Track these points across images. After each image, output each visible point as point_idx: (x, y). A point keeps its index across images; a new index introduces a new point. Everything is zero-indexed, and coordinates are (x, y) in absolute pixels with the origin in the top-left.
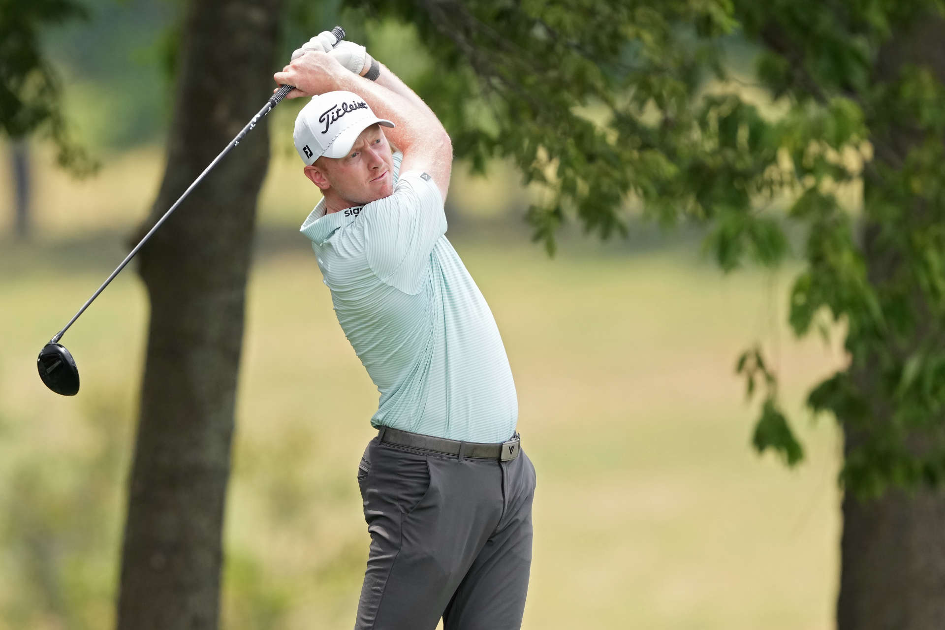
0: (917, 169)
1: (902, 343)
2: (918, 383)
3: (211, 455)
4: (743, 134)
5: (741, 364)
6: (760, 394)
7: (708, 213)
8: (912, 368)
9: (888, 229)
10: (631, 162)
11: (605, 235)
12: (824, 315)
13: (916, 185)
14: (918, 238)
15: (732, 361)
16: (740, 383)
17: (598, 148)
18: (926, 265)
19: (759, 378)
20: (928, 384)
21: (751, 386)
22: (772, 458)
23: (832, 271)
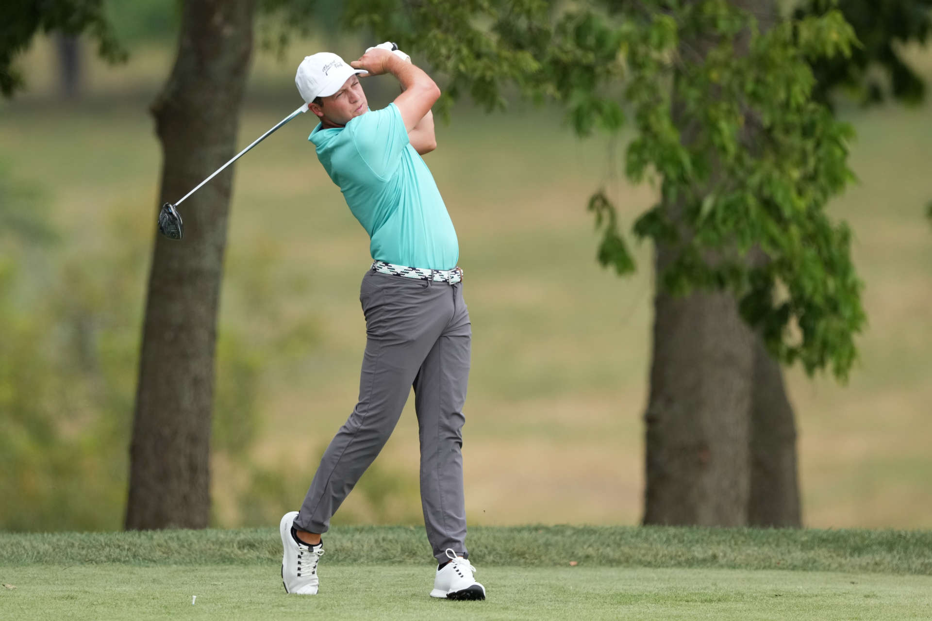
0: (715, 64)
1: (701, 186)
2: (712, 214)
3: (208, 261)
4: (591, 41)
5: (592, 205)
6: (606, 223)
7: (566, 97)
8: (708, 204)
9: (692, 106)
10: (506, 59)
11: (489, 110)
12: (650, 170)
13: (714, 75)
14: (713, 112)
15: (585, 200)
16: (592, 217)
17: (484, 49)
18: (719, 131)
19: (606, 214)
20: (720, 215)
21: (599, 219)
22: (611, 270)
23: (655, 136)
